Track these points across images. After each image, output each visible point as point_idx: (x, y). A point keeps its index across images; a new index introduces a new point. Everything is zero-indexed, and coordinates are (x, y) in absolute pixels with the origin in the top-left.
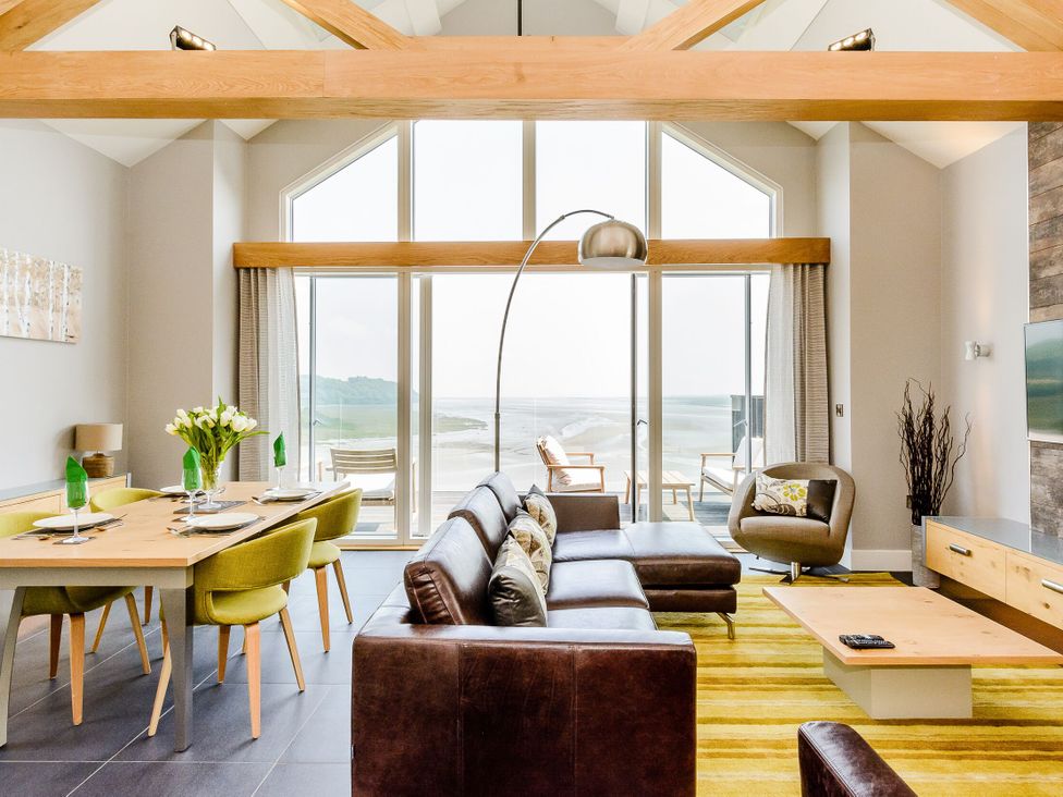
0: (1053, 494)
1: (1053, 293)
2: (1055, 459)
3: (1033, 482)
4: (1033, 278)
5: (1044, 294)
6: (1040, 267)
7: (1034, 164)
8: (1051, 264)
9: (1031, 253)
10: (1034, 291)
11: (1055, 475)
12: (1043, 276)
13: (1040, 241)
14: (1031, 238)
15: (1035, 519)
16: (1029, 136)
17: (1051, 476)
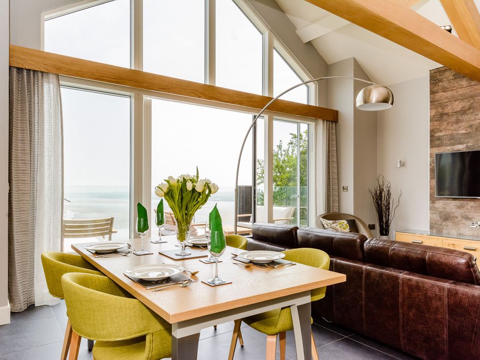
0: (440, 217)
1: (441, 142)
2: (441, 204)
3: (431, 213)
4: (432, 136)
5: (437, 142)
6: (435, 132)
7: (432, 92)
8: (441, 131)
9: (430, 126)
10: (431, 141)
11: (441, 210)
12: (437, 135)
13: (435, 122)
14: (431, 121)
15: (431, 227)
16: (430, 82)
17: (439, 210)
